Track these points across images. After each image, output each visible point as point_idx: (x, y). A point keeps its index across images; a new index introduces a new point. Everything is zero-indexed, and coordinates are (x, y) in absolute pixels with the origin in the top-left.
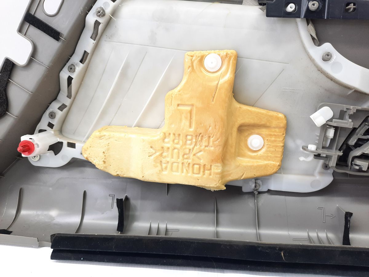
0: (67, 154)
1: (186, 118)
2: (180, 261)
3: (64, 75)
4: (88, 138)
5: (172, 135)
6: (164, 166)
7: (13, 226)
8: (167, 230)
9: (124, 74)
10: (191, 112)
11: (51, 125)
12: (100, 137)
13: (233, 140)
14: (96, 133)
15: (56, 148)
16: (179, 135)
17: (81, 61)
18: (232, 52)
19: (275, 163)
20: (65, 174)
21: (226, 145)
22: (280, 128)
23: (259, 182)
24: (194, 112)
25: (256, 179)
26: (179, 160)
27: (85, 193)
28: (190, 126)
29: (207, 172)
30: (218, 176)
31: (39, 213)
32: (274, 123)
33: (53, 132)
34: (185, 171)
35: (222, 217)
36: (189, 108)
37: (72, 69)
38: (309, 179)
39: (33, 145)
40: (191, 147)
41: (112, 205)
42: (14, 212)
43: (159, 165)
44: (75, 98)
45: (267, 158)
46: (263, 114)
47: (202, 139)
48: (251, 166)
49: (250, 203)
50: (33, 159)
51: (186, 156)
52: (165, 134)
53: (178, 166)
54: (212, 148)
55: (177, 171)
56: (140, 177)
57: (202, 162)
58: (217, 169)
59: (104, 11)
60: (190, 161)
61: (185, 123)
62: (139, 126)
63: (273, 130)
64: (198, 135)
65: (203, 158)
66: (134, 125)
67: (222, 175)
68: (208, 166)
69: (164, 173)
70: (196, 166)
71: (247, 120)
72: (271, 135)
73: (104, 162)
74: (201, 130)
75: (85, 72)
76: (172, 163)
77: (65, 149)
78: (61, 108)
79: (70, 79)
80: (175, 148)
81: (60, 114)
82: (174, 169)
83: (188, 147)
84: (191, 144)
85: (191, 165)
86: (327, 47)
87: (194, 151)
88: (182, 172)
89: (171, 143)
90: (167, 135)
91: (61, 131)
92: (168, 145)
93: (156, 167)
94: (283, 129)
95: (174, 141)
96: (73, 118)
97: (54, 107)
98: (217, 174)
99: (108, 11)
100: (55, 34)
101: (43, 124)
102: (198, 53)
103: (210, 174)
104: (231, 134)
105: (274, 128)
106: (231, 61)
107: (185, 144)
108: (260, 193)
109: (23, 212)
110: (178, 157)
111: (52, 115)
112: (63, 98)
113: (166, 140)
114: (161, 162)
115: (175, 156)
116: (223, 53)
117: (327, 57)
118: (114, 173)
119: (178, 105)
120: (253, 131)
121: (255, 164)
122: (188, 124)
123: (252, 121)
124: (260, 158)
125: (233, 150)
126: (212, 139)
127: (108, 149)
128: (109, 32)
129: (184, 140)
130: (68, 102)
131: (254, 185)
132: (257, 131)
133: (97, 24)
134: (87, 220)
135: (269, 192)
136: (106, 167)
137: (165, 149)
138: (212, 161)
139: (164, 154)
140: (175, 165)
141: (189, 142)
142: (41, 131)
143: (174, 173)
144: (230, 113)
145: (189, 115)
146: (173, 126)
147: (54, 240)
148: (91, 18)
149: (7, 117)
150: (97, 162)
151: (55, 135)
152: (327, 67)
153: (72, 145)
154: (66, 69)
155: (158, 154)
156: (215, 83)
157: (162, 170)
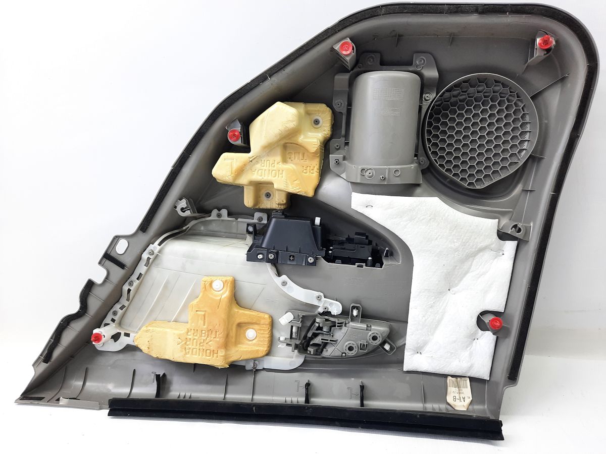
0: (124, 341)
1: (201, 319)
2: (192, 415)
3: (126, 288)
4: (140, 329)
5: (192, 330)
6: (187, 351)
7: (80, 396)
8: (190, 397)
9: (166, 287)
10: (204, 315)
11: (113, 320)
12: (147, 331)
13: (233, 333)
14: (144, 328)
15: (116, 337)
16: (197, 330)
17: (138, 279)
18: (230, 279)
19: (264, 349)
20: (121, 356)
21: (227, 336)
22: (266, 325)
23: (256, 362)
24: (206, 316)
25: (255, 360)
26: (197, 347)
27: (134, 370)
28: (204, 325)
29: (215, 355)
30: (222, 358)
31: (100, 385)
32: (262, 322)
33: (114, 325)
34: (201, 354)
35: (230, 388)
36: (203, 313)
37: (131, 284)
38: (289, 360)
39: (101, 336)
40: (205, 338)
41: (154, 379)
42: (81, 383)
43: (184, 350)
44: (131, 302)
45: (258, 345)
46: (254, 315)
47: (211, 333)
48: (247, 351)
49: (250, 379)
50: (98, 346)
51: (201, 344)
52: (188, 329)
53: (196, 351)
54: (218, 339)
55: (196, 355)
56: (171, 359)
57: (212, 348)
58: (222, 353)
59: (153, 252)
60: (204, 348)
61: (201, 322)
62: (175, 321)
63: (262, 326)
64: (210, 331)
65: (213, 345)
66: (172, 320)
67: (226, 357)
68: (216, 351)
69: (187, 356)
70: (208, 351)
71: (242, 320)
72: (260, 329)
73: (149, 348)
74: (211, 327)
75: (140, 284)
76: (206, 350)
77: (122, 337)
78: (121, 308)
79: (129, 290)
80: (194, 339)
81: (120, 312)
82: (194, 353)
83: (202, 338)
84: (204, 336)
85: (205, 350)
86: (284, 277)
87: (207, 341)
88: (199, 355)
89: (192, 335)
90: (189, 330)
91: (120, 324)
92: (190, 337)
93: (182, 351)
94: (268, 326)
95: (194, 333)
96: (130, 314)
97: (117, 307)
98: (221, 356)
99: (156, 252)
100: (121, 265)
101: (108, 320)
102: (209, 279)
103: (217, 357)
104: (232, 329)
105: (263, 324)
106: (229, 284)
107: (201, 336)
108: (257, 370)
109: (88, 384)
110: (197, 345)
111: (115, 313)
112: (124, 301)
113: (189, 334)
114: (185, 348)
115: (194, 344)
116: (224, 279)
117: (284, 283)
118: (155, 356)
119: (197, 311)
120: (249, 327)
121: (250, 349)
122: (202, 323)
123: (246, 321)
124: (254, 345)
125: (233, 340)
126: (218, 333)
127: (152, 339)
128: (157, 262)
129: (200, 334)
130: (126, 303)
131: (253, 365)
132: (251, 326)
133: (149, 259)
134: (134, 391)
135: (264, 369)
136: (149, 352)
137: (188, 339)
138: (218, 347)
139: (188, 343)
140: (195, 350)
141: (203, 335)
142: (106, 325)
143: (194, 356)
144: (229, 316)
145: (203, 317)
146: (193, 324)
147: (112, 402)
148: (145, 256)
149: (84, 317)
150: (144, 348)
151: (116, 327)
152: (284, 289)
153: (127, 335)
154: (127, 283)
155: (183, 343)
156: (219, 298)
157: (186, 354)
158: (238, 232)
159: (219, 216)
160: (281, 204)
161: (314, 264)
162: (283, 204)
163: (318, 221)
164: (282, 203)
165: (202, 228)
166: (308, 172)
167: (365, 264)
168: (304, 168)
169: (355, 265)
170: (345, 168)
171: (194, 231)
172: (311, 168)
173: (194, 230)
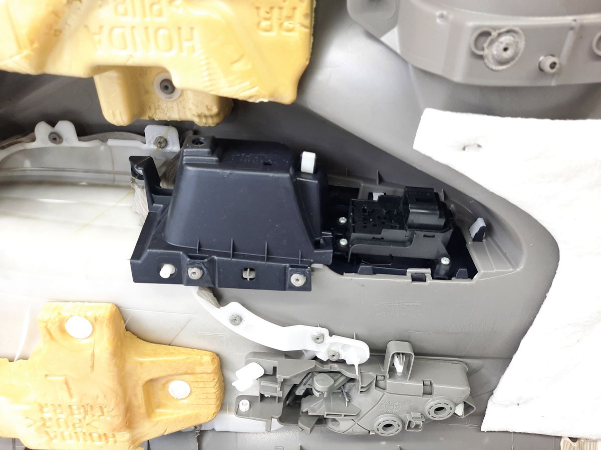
1: (62, 388)
5: (50, 406)
6: (52, 435)
10: (66, 382)
13: (139, 400)
16: (60, 405)
19: (209, 412)
22: (207, 373)
24: (71, 382)
26: (70, 429)
28: (71, 396)
29: (111, 440)
30: (126, 443)
32: (199, 369)
34: (81, 439)
36: (62, 378)
40: (81, 417)
43: (44, 434)
45: (197, 406)
47: (92, 409)
48: (175, 420)
49: (191, 444)
51: (77, 425)
52: (40, 404)
53: (71, 435)
54: (109, 418)
55: (71, 439)
57: (100, 430)
58: (122, 437)
60: (84, 430)
61: (62, 393)
64: (86, 406)
65: (101, 427)
67: (134, 440)
68: (110, 435)
69: (55, 442)
70: (95, 435)
72: (198, 381)
74: (87, 400)
76: (62, 433)
80: (59, 418)
82: (67, 437)
83: (76, 416)
84: (80, 414)
85: (87, 434)
86: (234, 308)
87: (87, 421)
89: (52, 413)
90: (43, 405)
92: (49, 416)
95: (54, 411)
98: (123, 442)
104: (135, 395)
105: (200, 374)
107: (72, 414)
108: (202, 432)
110: (68, 427)
113: (45, 410)
114: (46, 431)
115: (63, 425)
119: (47, 375)
121: (181, 416)
122: (66, 394)
124: (189, 406)
125: (143, 410)
126: (105, 409)
129: (69, 411)
135: (216, 431)
137: (47, 419)
139: (48, 424)
140: (66, 434)
141: (76, 412)
145: (65, 385)
155: (39, 424)
156: (90, 351)
157: (52, 439)
158: (116, 169)
159: (56, 138)
160: (206, 116)
161: (307, 287)
162: (212, 116)
163: (308, 161)
164: (207, 113)
165: (27, 164)
166: (276, 27)
167: (429, 270)
168: (262, 13)
169: (405, 274)
170: (397, 13)
171: (9, 174)
172: (285, 12)
173: (9, 169)
